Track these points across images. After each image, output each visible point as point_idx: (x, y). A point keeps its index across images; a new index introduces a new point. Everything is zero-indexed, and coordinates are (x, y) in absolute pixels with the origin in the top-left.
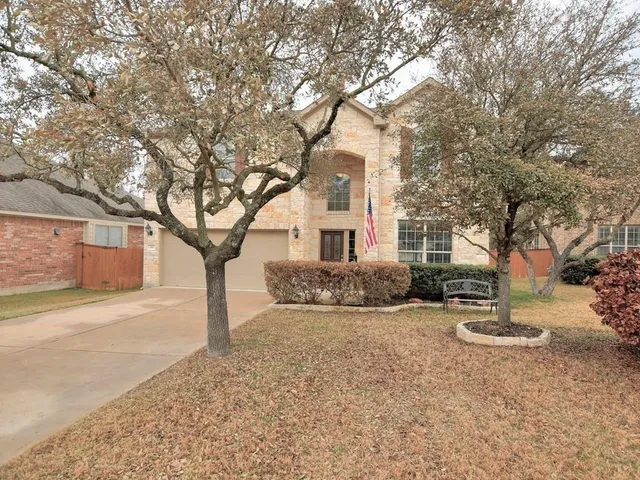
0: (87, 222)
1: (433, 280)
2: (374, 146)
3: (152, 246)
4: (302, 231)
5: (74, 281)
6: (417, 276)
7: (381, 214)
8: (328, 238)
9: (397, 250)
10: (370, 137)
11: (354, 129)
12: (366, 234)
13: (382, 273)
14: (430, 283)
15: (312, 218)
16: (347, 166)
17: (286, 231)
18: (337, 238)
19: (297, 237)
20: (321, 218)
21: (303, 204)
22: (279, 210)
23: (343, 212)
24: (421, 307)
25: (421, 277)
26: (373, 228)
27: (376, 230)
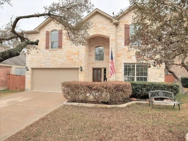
0: (12, 67)
1: (142, 90)
2: (113, 32)
3: (28, 75)
4: (84, 68)
5: (6, 87)
6: (134, 88)
7: (116, 61)
8: (95, 71)
9: (124, 76)
10: (112, 28)
11: (105, 26)
12: (110, 69)
13: (118, 88)
14: (141, 91)
15: (89, 63)
16: (103, 43)
17: (78, 69)
18: (99, 71)
19: (81, 70)
20: (93, 63)
21: (84, 57)
22: (75, 60)
23: (101, 61)
24: (137, 103)
25: (136, 88)
26: (113, 66)
27: (115, 67)
